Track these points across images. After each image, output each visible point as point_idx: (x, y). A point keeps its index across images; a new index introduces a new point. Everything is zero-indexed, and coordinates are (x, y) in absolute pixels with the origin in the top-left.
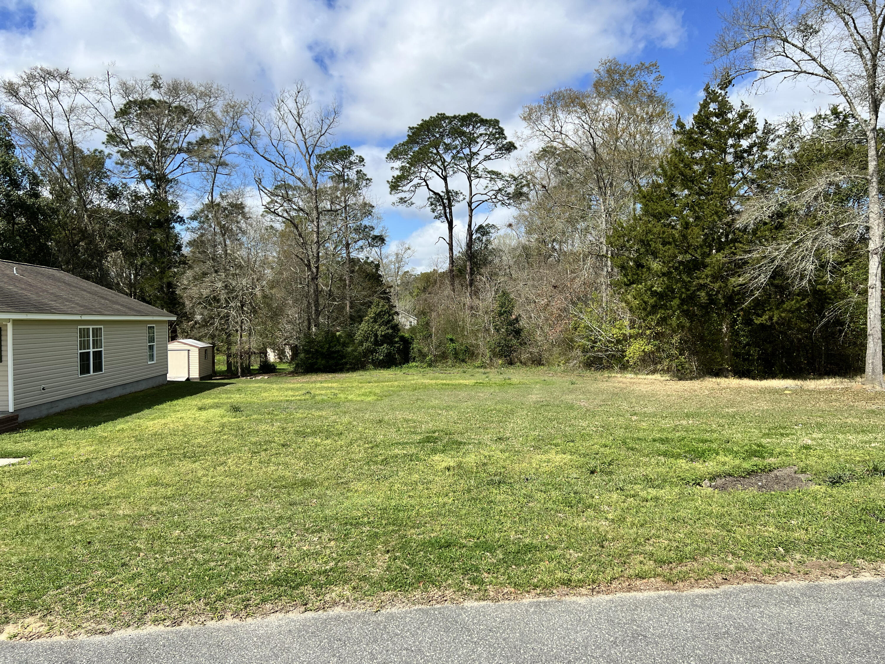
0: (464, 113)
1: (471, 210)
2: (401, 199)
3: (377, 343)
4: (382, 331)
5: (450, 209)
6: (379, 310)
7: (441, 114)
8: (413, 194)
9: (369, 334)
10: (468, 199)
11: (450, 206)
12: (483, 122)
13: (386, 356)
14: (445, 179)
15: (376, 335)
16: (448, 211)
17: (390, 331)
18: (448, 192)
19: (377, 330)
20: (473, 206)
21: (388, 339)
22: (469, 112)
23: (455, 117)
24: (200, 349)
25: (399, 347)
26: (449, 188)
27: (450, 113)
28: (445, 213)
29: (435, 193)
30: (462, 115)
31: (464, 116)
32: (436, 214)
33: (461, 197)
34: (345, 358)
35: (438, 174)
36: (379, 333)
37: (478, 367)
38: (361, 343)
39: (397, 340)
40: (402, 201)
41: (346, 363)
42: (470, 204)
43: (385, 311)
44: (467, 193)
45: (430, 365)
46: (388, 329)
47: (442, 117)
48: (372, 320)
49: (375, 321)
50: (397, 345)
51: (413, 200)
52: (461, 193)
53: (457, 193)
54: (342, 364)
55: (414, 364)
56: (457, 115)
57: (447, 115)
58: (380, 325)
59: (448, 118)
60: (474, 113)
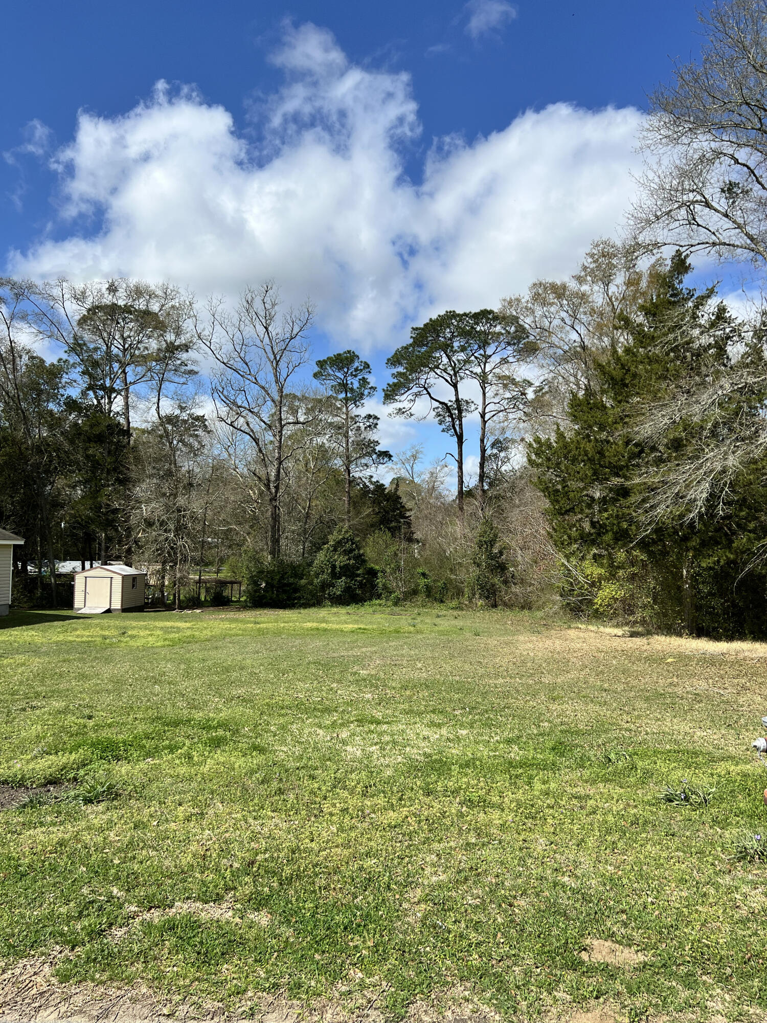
0: (476, 309)
1: (485, 422)
2: (400, 409)
3: (334, 575)
4: (341, 560)
5: (461, 421)
6: (341, 537)
7: (450, 312)
8: (412, 403)
9: (325, 564)
10: (480, 409)
11: (460, 418)
12: (500, 319)
13: (345, 591)
14: (455, 386)
15: (334, 567)
16: (457, 423)
17: (352, 562)
18: (457, 400)
19: (336, 561)
20: (487, 417)
21: (347, 571)
22: (482, 309)
23: (465, 314)
24: (124, 577)
25: (362, 580)
26: (460, 397)
27: (460, 311)
28: (453, 426)
29: (441, 403)
30: (473, 312)
31: (475, 313)
32: (443, 426)
34: (299, 592)
35: (447, 381)
36: (338, 564)
37: (452, 609)
38: (317, 575)
39: (360, 572)
40: (400, 411)
41: (299, 598)
42: (483, 416)
43: (347, 539)
44: (479, 402)
45: (396, 604)
46: (349, 559)
47: (452, 315)
48: (331, 549)
49: (335, 550)
50: (358, 579)
51: (412, 411)
52: (473, 402)
53: (467, 402)
54: (295, 598)
55: (377, 602)
56: (468, 312)
58: (340, 555)
59: (458, 315)
60: (489, 309)
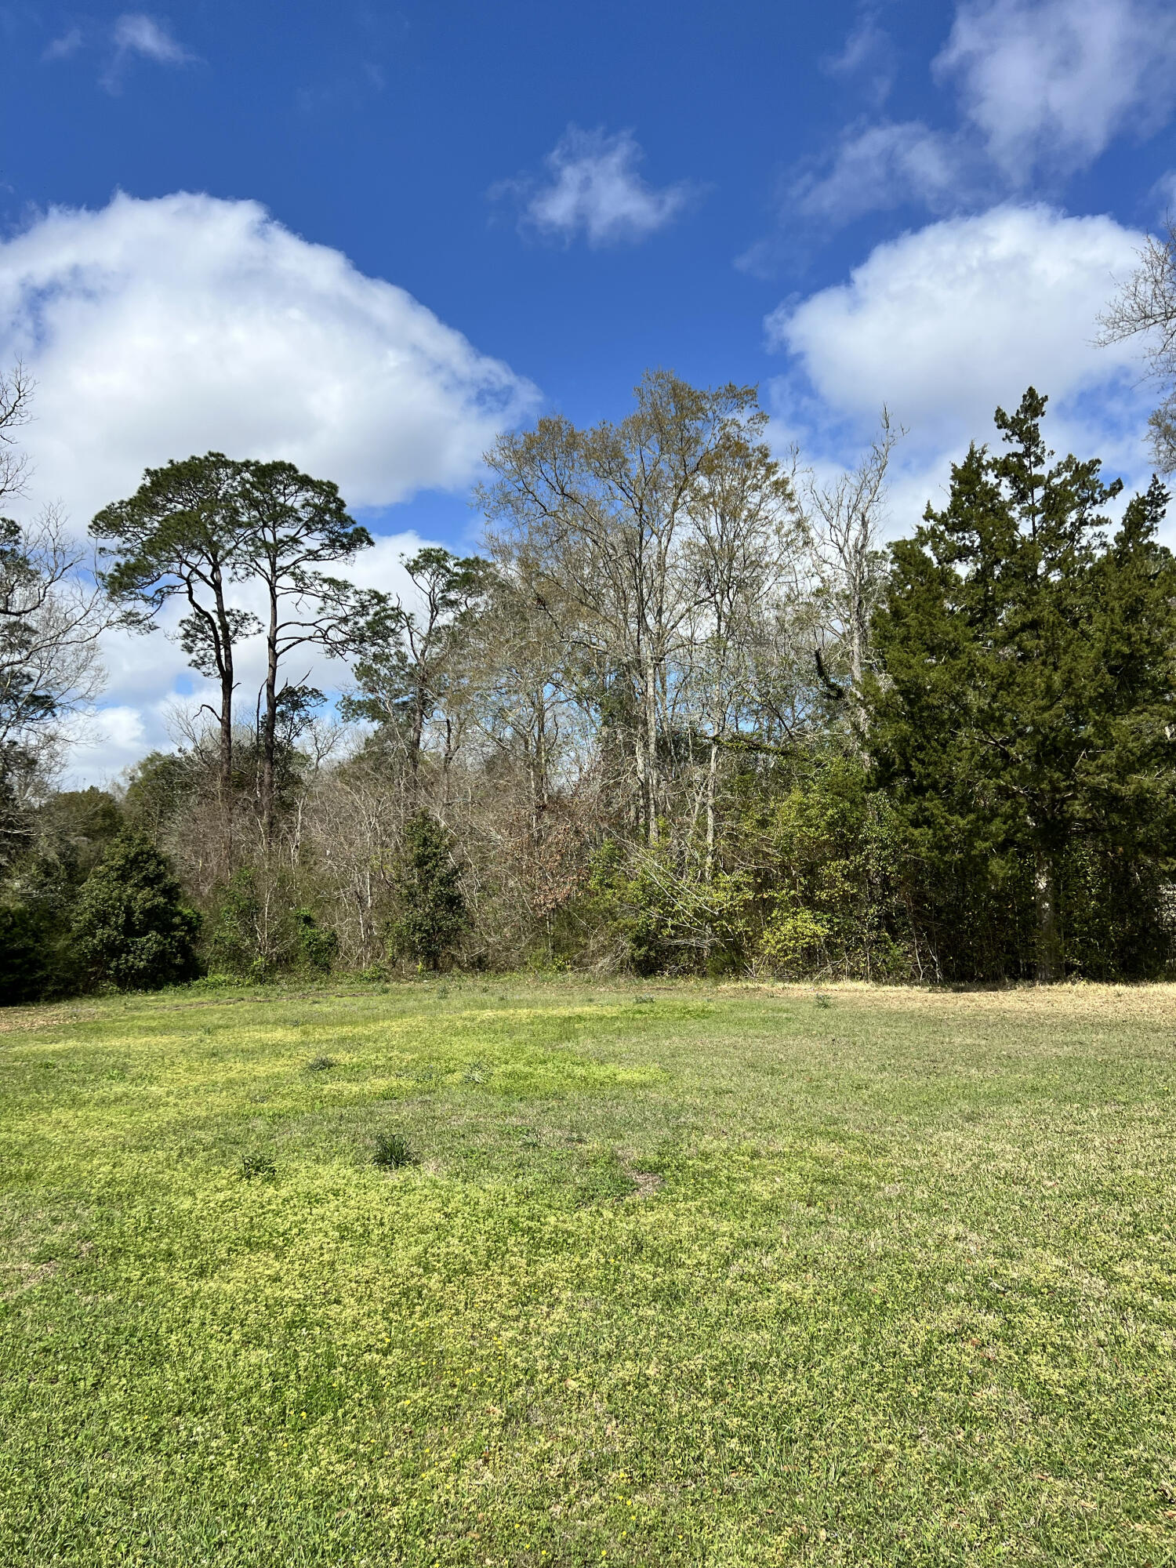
0: (266, 459)
1: (275, 656)
2: (130, 615)
3: (129, 930)
4: (145, 898)
5: (227, 649)
6: (133, 851)
7: (217, 455)
8: (155, 607)
9: (113, 907)
10: (267, 633)
11: (228, 642)
12: (305, 482)
13: (153, 960)
14: (217, 589)
15: (129, 912)
16: (222, 652)
17: (162, 900)
18: (223, 612)
19: (131, 899)
20: (279, 647)
21: (159, 919)
22: (277, 460)
23: (247, 464)
26: (226, 609)
27: (236, 456)
28: (216, 656)
32: (194, 656)
33: (255, 627)
34: (43, 967)
36: (136, 906)
38: (90, 929)
39: (177, 920)
40: (131, 619)
41: (46, 981)
42: (272, 643)
44: (267, 620)
45: (261, 980)
46: (156, 896)
47: (218, 461)
48: (115, 874)
49: (124, 877)
51: (154, 620)
52: (253, 619)
53: (245, 618)
54: (34, 982)
56: (252, 461)
57: (229, 458)
58: (139, 887)
59: (227, 464)
60: (287, 462)
